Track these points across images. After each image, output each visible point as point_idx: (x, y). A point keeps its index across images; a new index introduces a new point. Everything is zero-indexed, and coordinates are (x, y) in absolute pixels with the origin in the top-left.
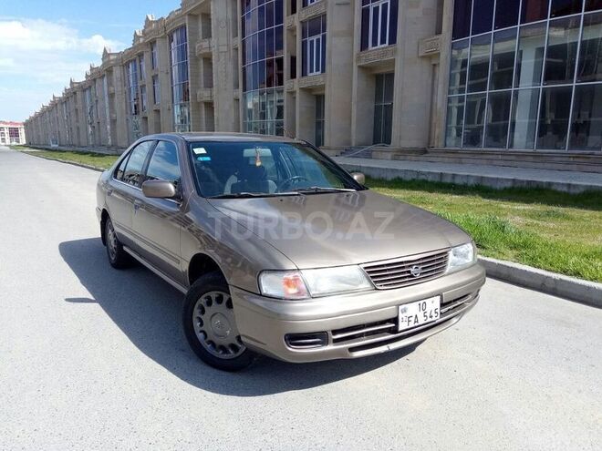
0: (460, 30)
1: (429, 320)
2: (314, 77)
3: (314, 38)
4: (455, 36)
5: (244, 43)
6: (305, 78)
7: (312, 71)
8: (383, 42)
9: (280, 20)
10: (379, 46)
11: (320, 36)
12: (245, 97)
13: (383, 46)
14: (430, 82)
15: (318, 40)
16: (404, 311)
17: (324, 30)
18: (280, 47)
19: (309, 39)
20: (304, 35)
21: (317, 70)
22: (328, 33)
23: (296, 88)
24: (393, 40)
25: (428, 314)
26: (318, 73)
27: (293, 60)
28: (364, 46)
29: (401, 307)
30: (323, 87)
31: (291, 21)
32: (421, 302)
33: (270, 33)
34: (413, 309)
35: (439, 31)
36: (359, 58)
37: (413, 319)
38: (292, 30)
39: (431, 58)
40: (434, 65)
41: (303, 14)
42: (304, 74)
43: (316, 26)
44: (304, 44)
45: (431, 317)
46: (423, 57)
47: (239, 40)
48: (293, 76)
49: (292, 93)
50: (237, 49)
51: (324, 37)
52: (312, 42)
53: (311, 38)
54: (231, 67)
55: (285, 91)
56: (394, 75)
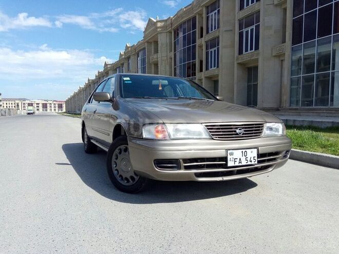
0: (296, 40)
1: (249, 163)
2: (213, 70)
3: (213, 50)
4: (294, 43)
5: (175, 55)
6: (208, 71)
7: (211, 67)
8: (251, 49)
9: (194, 41)
10: (249, 51)
11: (216, 49)
13: (251, 51)
14: (280, 69)
15: (215, 51)
16: (232, 154)
17: (218, 45)
18: (194, 58)
20: (207, 49)
21: (214, 67)
22: (220, 46)
23: (203, 77)
24: (257, 48)
25: (249, 159)
27: (201, 62)
28: (240, 52)
29: (229, 152)
30: (217, 76)
31: (201, 42)
32: (244, 151)
33: (189, 49)
34: (238, 154)
35: (284, 41)
36: (238, 59)
37: (238, 160)
38: (201, 47)
39: (280, 57)
40: (282, 60)
41: (206, 37)
42: (207, 69)
43: (214, 43)
44: (207, 53)
45: (251, 161)
46: (275, 56)
47: (173, 53)
48: (201, 70)
49: (200, 80)
50: (171, 58)
51: (218, 49)
52: (211, 52)
53: (211, 50)
54: (168, 67)
55: (197, 79)
56: (258, 67)
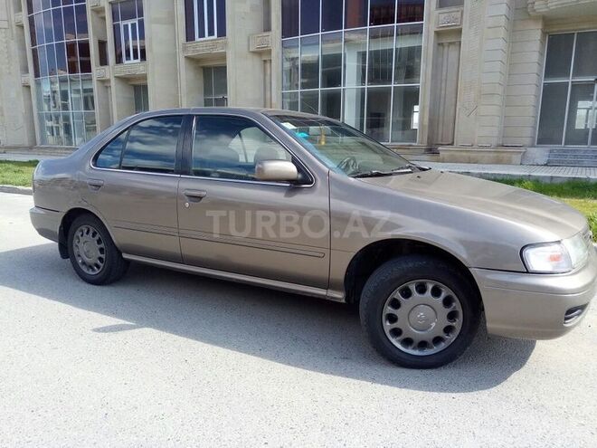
0: (289, 29)
2: (132, 65)
3: (129, 23)
4: (285, 34)
5: (31, 21)
6: (119, 66)
7: (128, 59)
8: (211, 33)
10: (207, 37)
11: (136, 21)
12: (38, 84)
13: (202, 39)
14: (262, 76)
15: (133, 25)
17: (141, 14)
18: (83, 29)
19: (122, 24)
20: (115, 18)
21: (136, 58)
22: (145, 18)
23: (111, 77)
24: (222, 33)
26: (136, 61)
27: (102, 45)
28: (190, 36)
30: (144, 77)
33: (68, 11)
35: (268, 28)
36: (185, 49)
38: (99, 11)
39: (263, 54)
40: (265, 61)
42: (119, 61)
43: (130, 9)
44: (116, 29)
46: (254, 52)
47: (23, 17)
48: (104, 62)
49: (104, 83)
50: (22, 27)
51: (141, 23)
52: (126, 27)
53: (125, 22)
54: (14, 46)
55: (95, 79)
56: (226, 67)
